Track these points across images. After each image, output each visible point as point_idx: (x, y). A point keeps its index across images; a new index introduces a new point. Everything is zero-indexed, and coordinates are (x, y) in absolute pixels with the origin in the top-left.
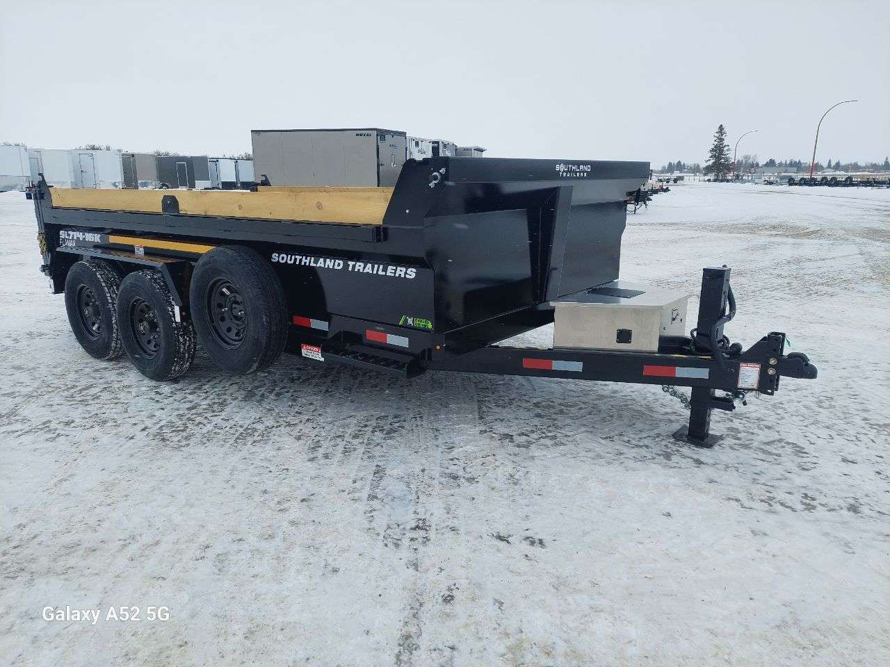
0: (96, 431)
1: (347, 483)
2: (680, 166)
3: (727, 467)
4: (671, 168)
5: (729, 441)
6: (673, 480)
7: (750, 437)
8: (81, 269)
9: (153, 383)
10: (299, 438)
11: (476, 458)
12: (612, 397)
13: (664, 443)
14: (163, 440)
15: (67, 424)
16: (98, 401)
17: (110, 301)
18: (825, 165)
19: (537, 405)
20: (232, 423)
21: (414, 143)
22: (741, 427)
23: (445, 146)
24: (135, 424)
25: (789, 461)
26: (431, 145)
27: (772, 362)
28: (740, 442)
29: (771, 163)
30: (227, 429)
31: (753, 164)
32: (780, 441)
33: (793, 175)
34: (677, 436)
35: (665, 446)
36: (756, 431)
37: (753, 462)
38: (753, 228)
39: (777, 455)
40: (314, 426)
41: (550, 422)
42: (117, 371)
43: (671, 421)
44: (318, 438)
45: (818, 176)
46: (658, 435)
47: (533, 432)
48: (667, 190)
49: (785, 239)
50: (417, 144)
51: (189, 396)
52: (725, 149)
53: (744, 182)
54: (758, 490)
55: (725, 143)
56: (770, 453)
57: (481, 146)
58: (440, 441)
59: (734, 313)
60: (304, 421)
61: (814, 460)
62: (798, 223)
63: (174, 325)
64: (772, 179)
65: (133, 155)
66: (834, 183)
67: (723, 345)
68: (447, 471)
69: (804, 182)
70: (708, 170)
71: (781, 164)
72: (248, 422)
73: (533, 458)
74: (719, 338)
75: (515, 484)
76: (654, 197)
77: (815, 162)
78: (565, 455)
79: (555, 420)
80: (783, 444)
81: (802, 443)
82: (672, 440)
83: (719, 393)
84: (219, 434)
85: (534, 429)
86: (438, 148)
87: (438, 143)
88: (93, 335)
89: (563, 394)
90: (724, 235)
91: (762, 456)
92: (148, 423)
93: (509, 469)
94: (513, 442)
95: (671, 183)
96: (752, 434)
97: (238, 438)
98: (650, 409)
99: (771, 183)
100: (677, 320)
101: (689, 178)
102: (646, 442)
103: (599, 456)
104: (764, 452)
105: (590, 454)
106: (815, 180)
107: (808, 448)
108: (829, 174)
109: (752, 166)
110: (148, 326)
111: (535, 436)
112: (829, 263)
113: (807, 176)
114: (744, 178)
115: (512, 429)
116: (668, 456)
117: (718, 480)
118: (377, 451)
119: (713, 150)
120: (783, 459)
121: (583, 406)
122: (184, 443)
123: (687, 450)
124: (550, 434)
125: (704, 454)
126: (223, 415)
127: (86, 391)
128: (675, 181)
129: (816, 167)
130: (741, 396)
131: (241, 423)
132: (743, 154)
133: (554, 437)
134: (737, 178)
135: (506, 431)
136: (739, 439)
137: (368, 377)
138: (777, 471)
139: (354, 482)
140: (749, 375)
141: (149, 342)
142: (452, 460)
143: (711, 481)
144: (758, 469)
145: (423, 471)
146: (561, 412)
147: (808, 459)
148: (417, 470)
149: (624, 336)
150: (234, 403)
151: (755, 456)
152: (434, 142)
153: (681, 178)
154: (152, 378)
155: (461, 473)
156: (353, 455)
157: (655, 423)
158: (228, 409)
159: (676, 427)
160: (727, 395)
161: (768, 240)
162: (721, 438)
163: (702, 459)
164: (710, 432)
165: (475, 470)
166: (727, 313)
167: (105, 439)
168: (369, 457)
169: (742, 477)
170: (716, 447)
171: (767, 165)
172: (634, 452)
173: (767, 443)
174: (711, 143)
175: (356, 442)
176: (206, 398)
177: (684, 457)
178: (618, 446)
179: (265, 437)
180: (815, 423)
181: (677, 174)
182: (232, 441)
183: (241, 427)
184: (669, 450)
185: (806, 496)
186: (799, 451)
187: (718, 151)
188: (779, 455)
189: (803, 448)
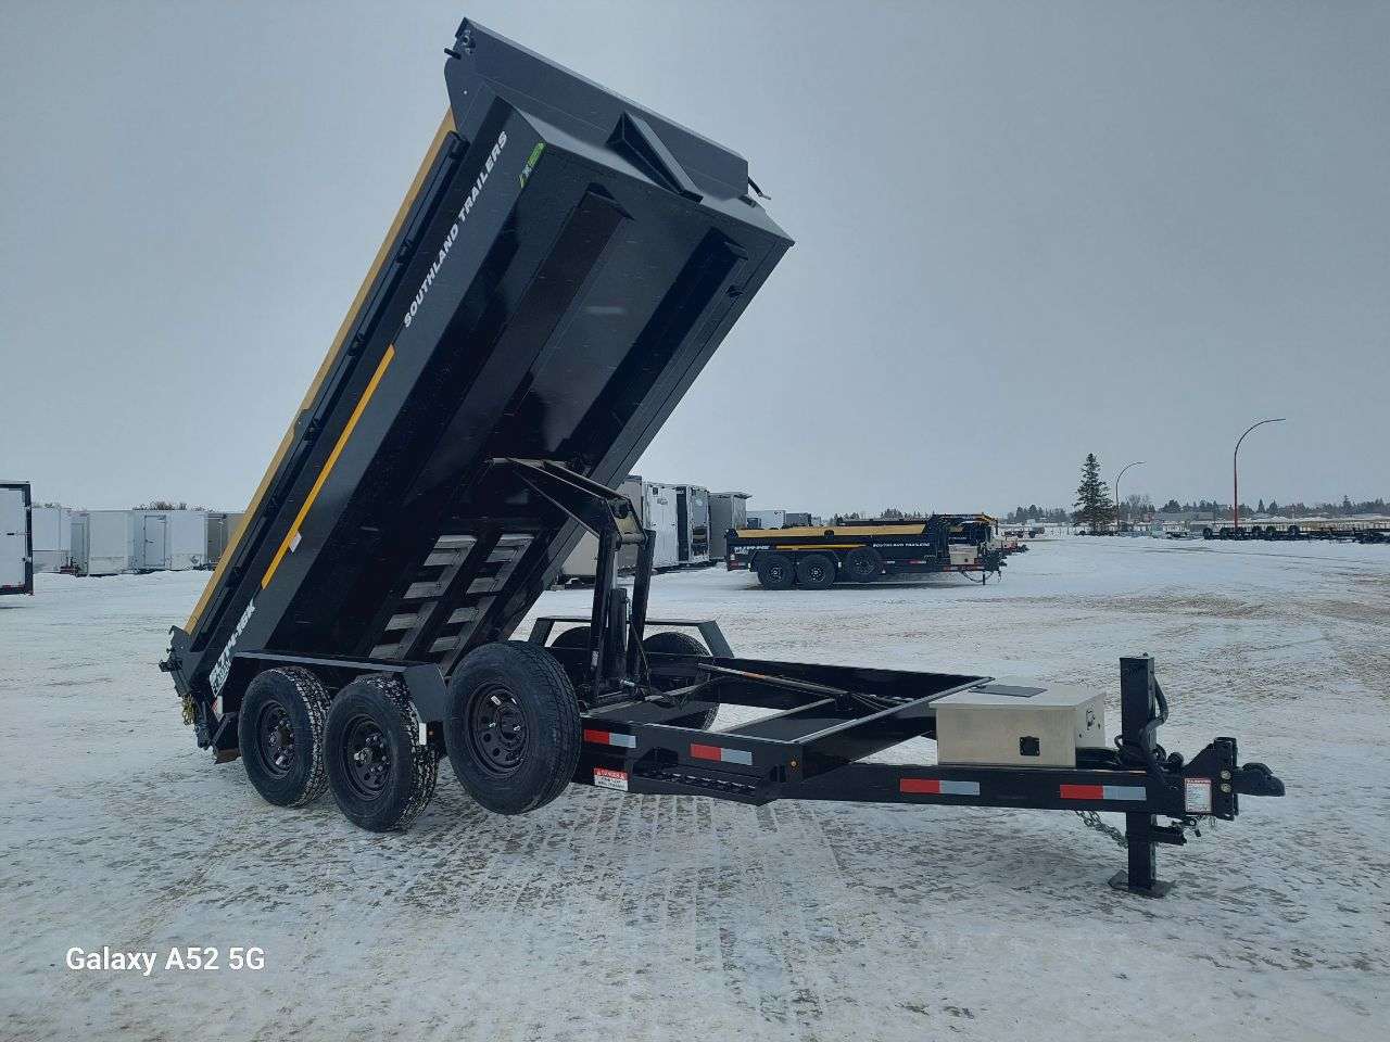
0: (324, 897)
1: (691, 951)
2: (1034, 513)
3: (1188, 920)
4: (1022, 516)
5: (1184, 889)
6: (1120, 937)
7: (1212, 883)
8: (272, 680)
9: (372, 835)
10: (603, 898)
11: (851, 917)
12: (1012, 838)
13: (1099, 893)
14: (420, 905)
15: (280, 889)
16: (307, 860)
17: (313, 722)
18: (1255, 508)
19: (914, 849)
20: (502, 882)
21: (651, 490)
22: (1196, 872)
23: (693, 492)
24: (372, 887)
25: (1267, 911)
26: (675, 493)
27: (1225, 775)
28: (1199, 890)
29: (1172, 507)
30: (501, 889)
31: (1145, 508)
32: (1253, 887)
33: (1209, 524)
34: (1114, 884)
35: (1101, 896)
36: (1218, 876)
37: (1222, 914)
38: (1162, 604)
39: (1251, 905)
40: (618, 882)
41: (940, 871)
42: (314, 822)
43: (1101, 867)
44: (627, 898)
45: (1247, 524)
46: (1089, 884)
47: (919, 883)
48: (1023, 549)
49: (1210, 620)
50: (655, 491)
51: (430, 850)
52: (1100, 487)
53: (1135, 534)
54: (1232, 946)
55: (1100, 479)
56: (1241, 903)
57: (744, 492)
58: (795, 897)
59: (1167, 714)
60: (601, 877)
61: (1302, 909)
62: (1229, 596)
63: (413, 750)
64: (1177, 530)
65: (225, 516)
66: (1272, 534)
67: (1159, 756)
68: (817, 933)
69: (1226, 534)
70: (1078, 518)
71: (1187, 508)
72: (526, 880)
73: (928, 915)
74: (1152, 747)
75: (914, 946)
76: (1008, 560)
77: (1239, 504)
78: (971, 910)
79: (944, 867)
80: (1257, 891)
81: (1282, 888)
82: (1109, 890)
83: (1163, 821)
84: (492, 895)
85: (919, 879)
86: (684, 496)
87: (684, 489)
88: (275, 772)
89: (946, 836)
90: (1122, 614)
91: (1231, 906)
92: (390, 884)
93: (900, 928)
94: (896, 896)
95: (1026, 537)
96: (1215, 879)
97: (519, 900)
98: (1070, 852)
99: (1177, 536)
100: (1095, 725)
101: (1051, 530)
102: (1074, 892)
103: (1015, 911)
104: (1234, 901)
105: (1005, 909)
106: (1242, 530)
107: (1291, 895)
108: (1263, 521)
109: (1144, 510)
110: (370, 755)
111: (922, 888)
112: (1283, 652)
113: (1230, 524)
114: (1135, 528)
115: (890, 880)
116: (1107, 909)
117: (1179, 935)
118: (714, 911)
119: (1081, 490)
120: (1260, 909)
121: (976, 849)
122: (449, 908)
123: (1131, 901)
124: (941, 886)
125: (1154, 905)
126: (488, 871)
127: (286, 848)
128: (1032, 534)
129: (1240, 511)
130: (1192, 823)
131: (516, 882)
132: (1129, 494)
133: (949, 889)
134: (1125, 529)
135: (884, 883)
136: (1198, 886)
137: (667, 819)
138: (1257, 924)
139: (699, 949)
140: (1198, 794)
141: (367, 777)
142: (820, 920)
143: (1171, 937)
144: (1229, 922)
145: (786, 934)
146: (950, 858)
147: (1295, 909)
148: (777, 932)
149: (1029, 746)
150: (497, 856)
151: (1223, 906)
152: (678, 489)
153: (1041, 531)
154: (369, 828)
155: (837, 936)
156: (685, 918)
157: (1081, 870)
158: (491, 865)
159: (1111, 873)
160: (1174, 823)
161: (1189, 620)
162: (1173, 885)
163: (1153, 911)
164: (1157, 879)
165: (854, 931)
166: (1158, 712)
167: (342, 907)
168: (707, 919)
169: (1209, 931)
170: (1169, 897)
171: (1166, 509)
172: (1060, 906)
173: (1237, 891)
174: (1078, 479)
175: (681, 900)
176: (453, 852)
177: (1129, 909)
178: (1039, 898)
179: (555, 896)
180: (1297, 864)
181: (1031, 524)
182: (514, 904)
183: (519, 886)
184: (1107, 902)
185: (1297, 951)
186: (1279, 899)
187: (1091, 489)
188: (1255, 905)
189: (1285, 896)
